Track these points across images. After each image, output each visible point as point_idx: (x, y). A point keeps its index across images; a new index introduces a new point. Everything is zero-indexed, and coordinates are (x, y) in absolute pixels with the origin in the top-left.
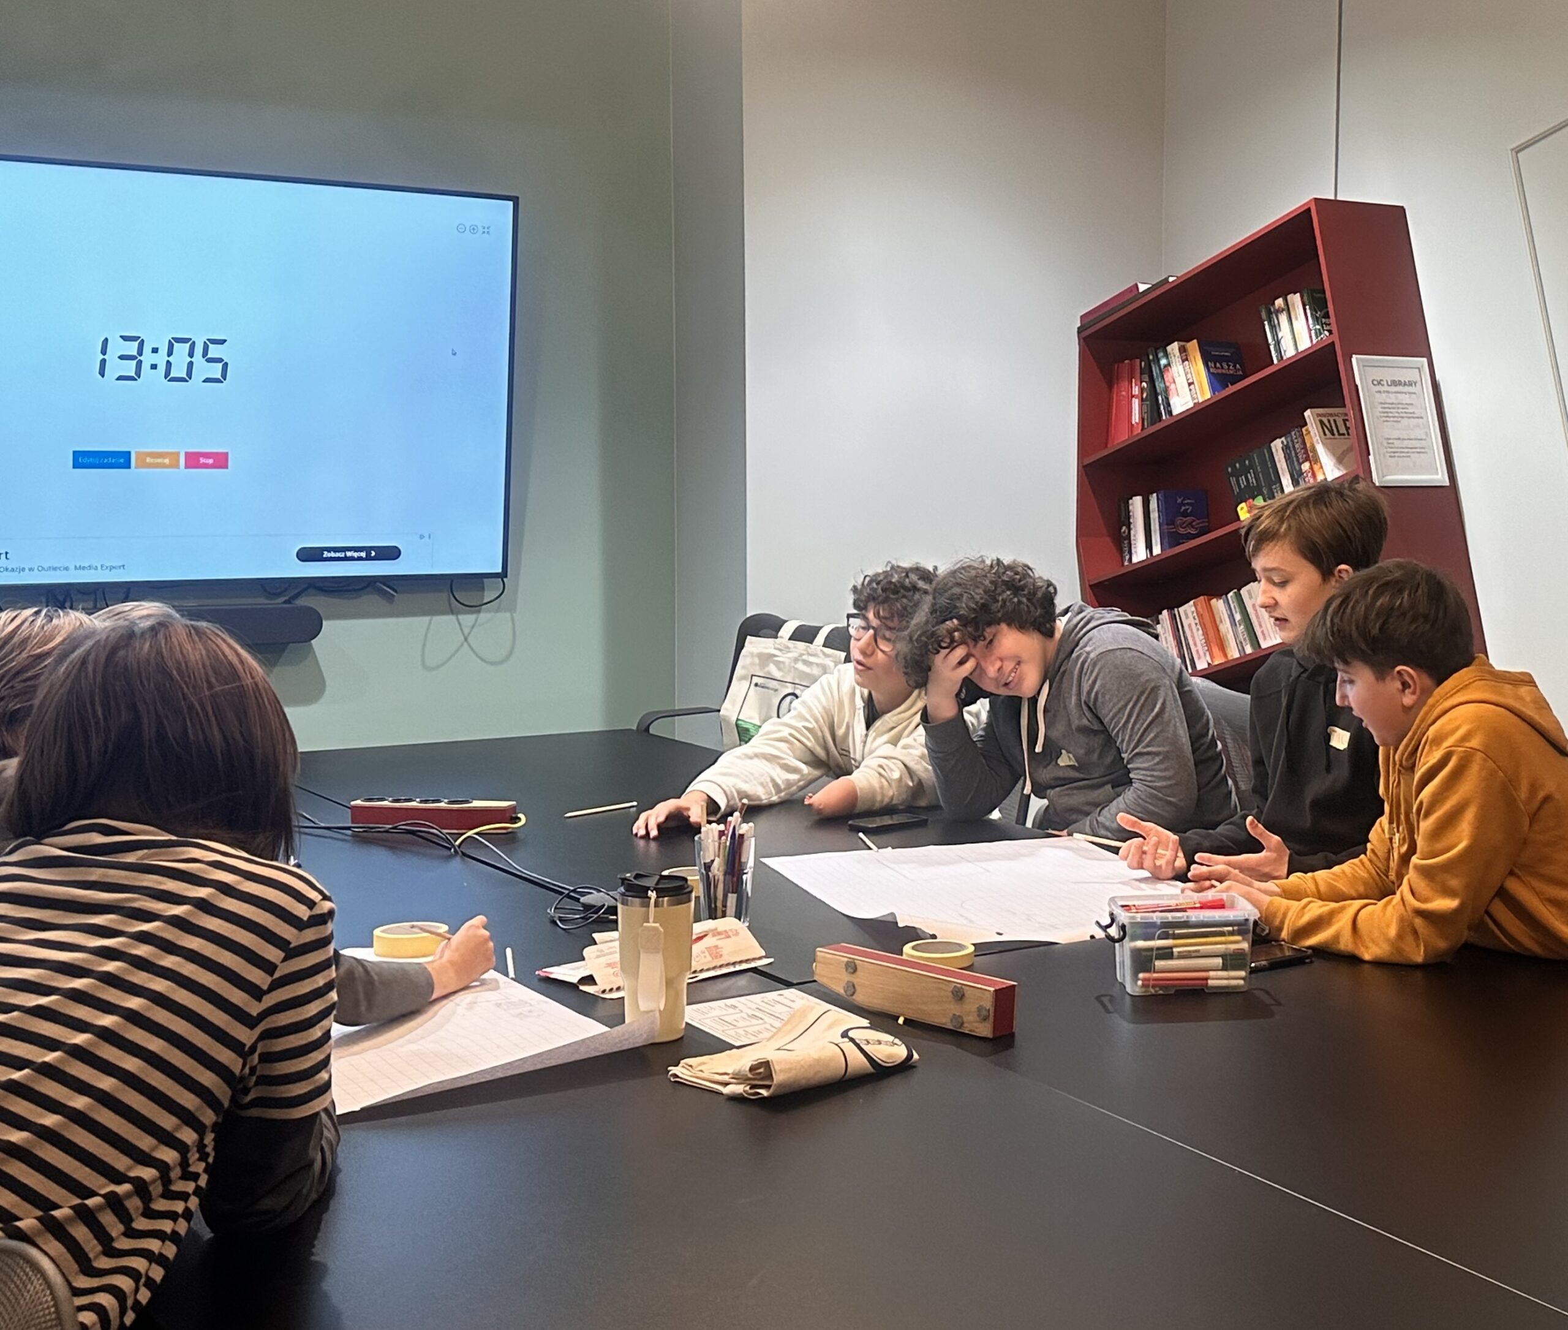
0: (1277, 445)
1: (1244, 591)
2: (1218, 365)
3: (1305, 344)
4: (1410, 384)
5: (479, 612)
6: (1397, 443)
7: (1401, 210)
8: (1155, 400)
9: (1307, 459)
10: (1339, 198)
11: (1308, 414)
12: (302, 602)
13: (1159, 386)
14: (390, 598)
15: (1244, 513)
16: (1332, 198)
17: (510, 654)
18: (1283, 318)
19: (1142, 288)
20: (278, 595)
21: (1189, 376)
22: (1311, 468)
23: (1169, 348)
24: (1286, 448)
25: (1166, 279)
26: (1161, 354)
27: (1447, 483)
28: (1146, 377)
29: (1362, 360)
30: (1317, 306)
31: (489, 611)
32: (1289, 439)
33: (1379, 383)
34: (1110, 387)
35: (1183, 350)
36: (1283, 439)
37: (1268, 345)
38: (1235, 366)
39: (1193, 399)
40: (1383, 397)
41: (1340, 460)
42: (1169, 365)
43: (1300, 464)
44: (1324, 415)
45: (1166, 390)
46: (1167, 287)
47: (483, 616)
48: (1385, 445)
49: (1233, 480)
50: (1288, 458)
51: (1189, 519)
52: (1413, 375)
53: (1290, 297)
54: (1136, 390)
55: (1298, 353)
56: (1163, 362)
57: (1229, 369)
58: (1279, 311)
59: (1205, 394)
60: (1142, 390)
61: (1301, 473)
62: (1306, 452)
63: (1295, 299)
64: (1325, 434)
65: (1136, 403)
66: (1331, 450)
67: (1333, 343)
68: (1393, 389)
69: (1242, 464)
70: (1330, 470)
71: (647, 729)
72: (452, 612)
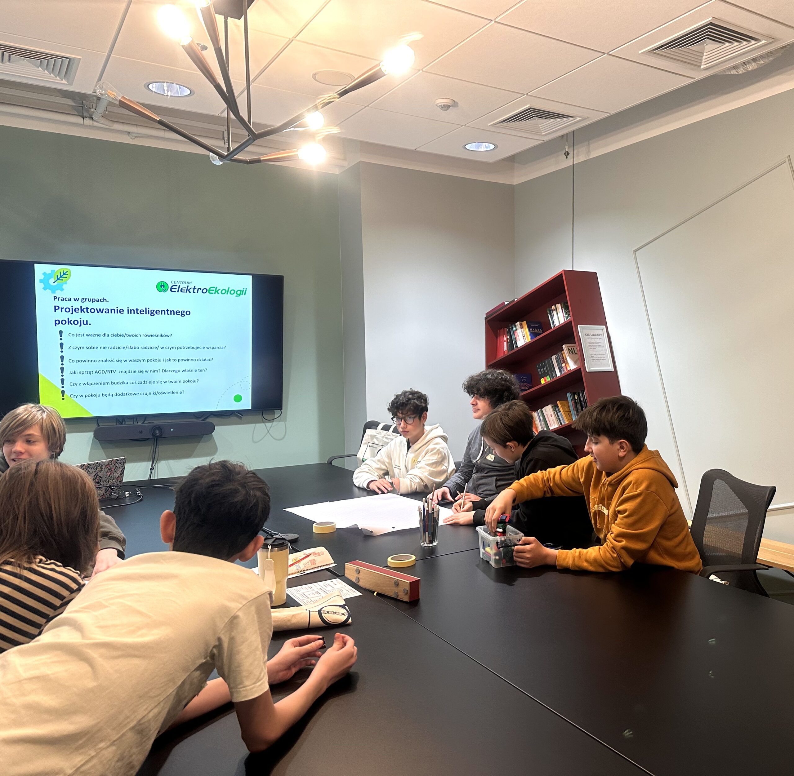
0: (554, 357)
1: (543, 409)
2: (533, 329)
3: (562, 321)
4: (599, 335)
5: (273, 422)
6: (595, 356)
7: (595, 274)
8: (512, 342)
9: (564, 362)
10: (574, 270)
11: (564, 346)
12: (208, 420)
13: (513, 337)
14: (240, 418)
15: (543, 381)
16: (572, 270)
17: (283, 438)
18: (555, 313)
19: (506, 303)
20: (200, 418)
21: (523, 334)
22: (566, 365)
23: (516, 324)
24: (557, 359)
25: (514, 300)
26: (513, 326)
27: (613, 370)
28: (509, 334)
29: (581, 327)
30: (566, 307)
31: (276, 421)
32: (558, 355)
33: (588, 335)
34: (497, 338)
35: (521, 325)
36: (556, 355)
37: (550, 322)
38: (539, 330)
39: (525, 342)
40: (589, 340)
41: (575, 363)
42: (516, 330)
43: (562, 364)
44: (570, 347)
45: (516, 338)
46: (514, 303)
47: (275, 423)
48: (590, 357)
49: (539, 370)
50: (558, 362)
51: (525, 384)
52: (600, 332)
53: (557, 305)
54: (505, 339)
55: (560, 324)
56: (514, 329)
57: (538, 331)
58: (553, 310)
59: (528, 339)
60: (507, 339)
61: (562, 367)
62: (564, 360)
63: (559, 306)
64: (570, 353)
65: (505, 343)
66: (572, 359)
67: (571, 321)
68: (593, 337)
69: (542, 365)
70: (572, 366)
72: (263, 422)
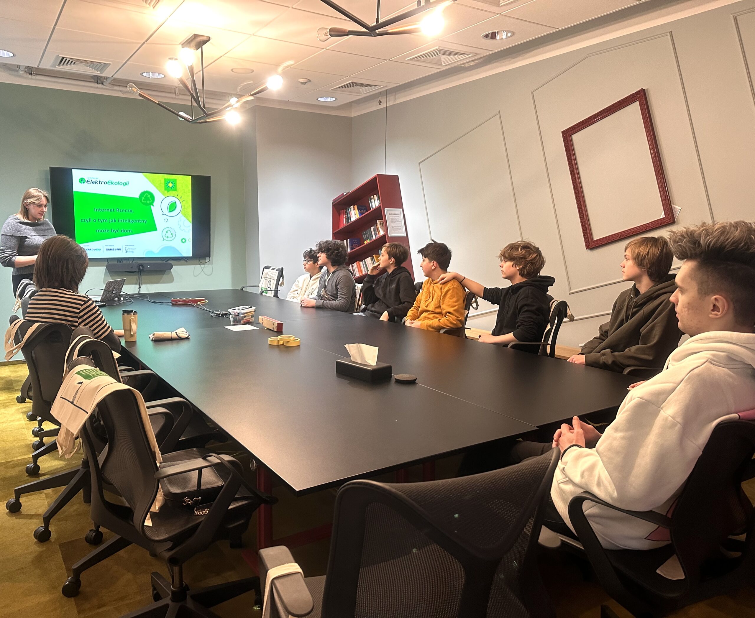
0: (372, 228)
1: (366, 260)
2: (361, 210)
3: (377, 205)
4: (398, 214)
5: (205, 264)
6: (395, 227)
7: (398, 176)
8: (348, 219)
9: (378, 231)
10: (386, 174)
11: (378, 221)
12: (169, 262)
14: (187, 261)
15: (365, 242)
16: (384, 174)
17: (212, 273)
18: (373, 200)
19: (345, 194)
20: (164, 260)
21: (355, 213)
22: (378, 233)
23: (351, 207)
24: (374, 229)
25: (349, 192)
26: (349, 208)
27: (406, 236)
28: (346, 214)
29: (387, 209)
30: (380, 197)
31: (207, 264)
32: (374, 227)
33: (391, 214)
34: (339, 216)
35: (354, 207)
37: (370, 206)
38: (364, 210)
39: (356, 218)
40: (391, 218)
41: (384, 231)
42: (351, 211)
43: (376, 232)
44: (380, 221)
45: (350, 216)
46: (349, 194)
47: (206, 265)
48: (390, 228)
49: (364, 236)
50: (374, 231)
51: (356, 245)
52: (399, 213)
53: (374, 196)
54: (344, 216)
55: (375, 208)
56: (350, 210)
58: (372, 199)
59: (358, 216)
60: (346, 216)
61: (376, 234)
62: (377, 229)
63: (375, 196)
64: (381, 225)
65: (344, 219)
66: (382, 229)
67: (381, 206)
68: (394, 215)
69: (365, 232)
70: (382, 233)
71: (242, 289)
72: (199, 264)
